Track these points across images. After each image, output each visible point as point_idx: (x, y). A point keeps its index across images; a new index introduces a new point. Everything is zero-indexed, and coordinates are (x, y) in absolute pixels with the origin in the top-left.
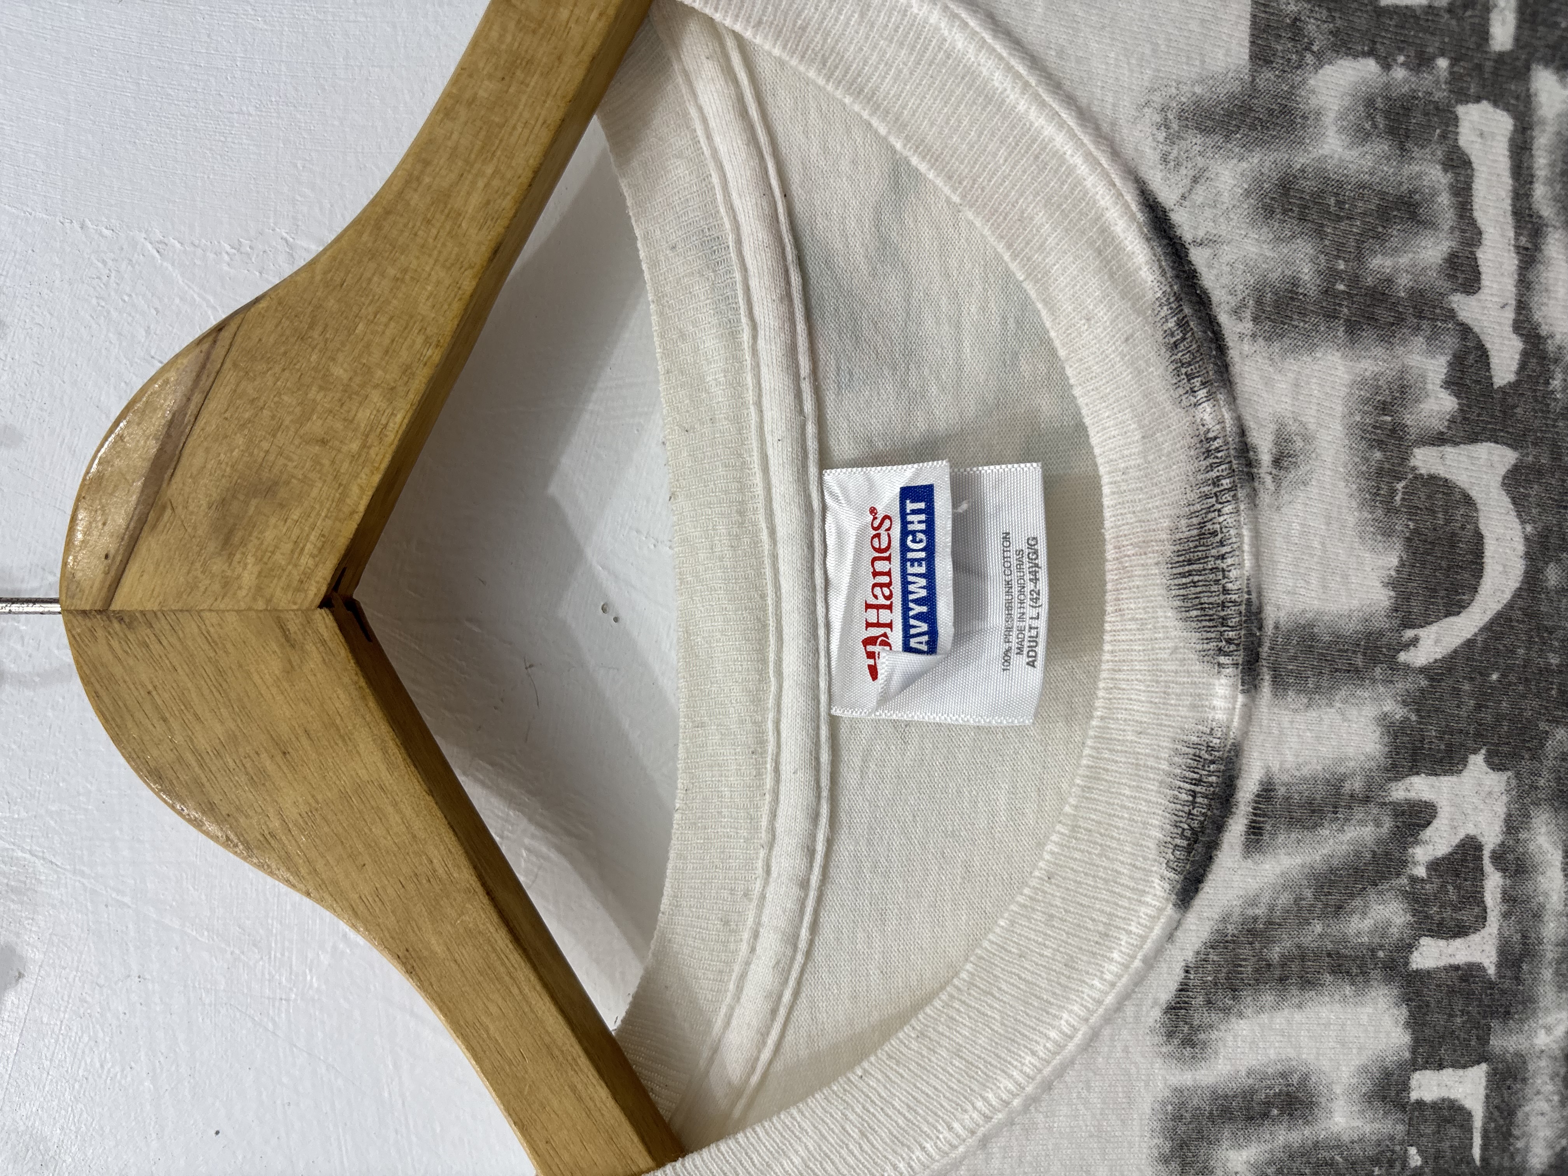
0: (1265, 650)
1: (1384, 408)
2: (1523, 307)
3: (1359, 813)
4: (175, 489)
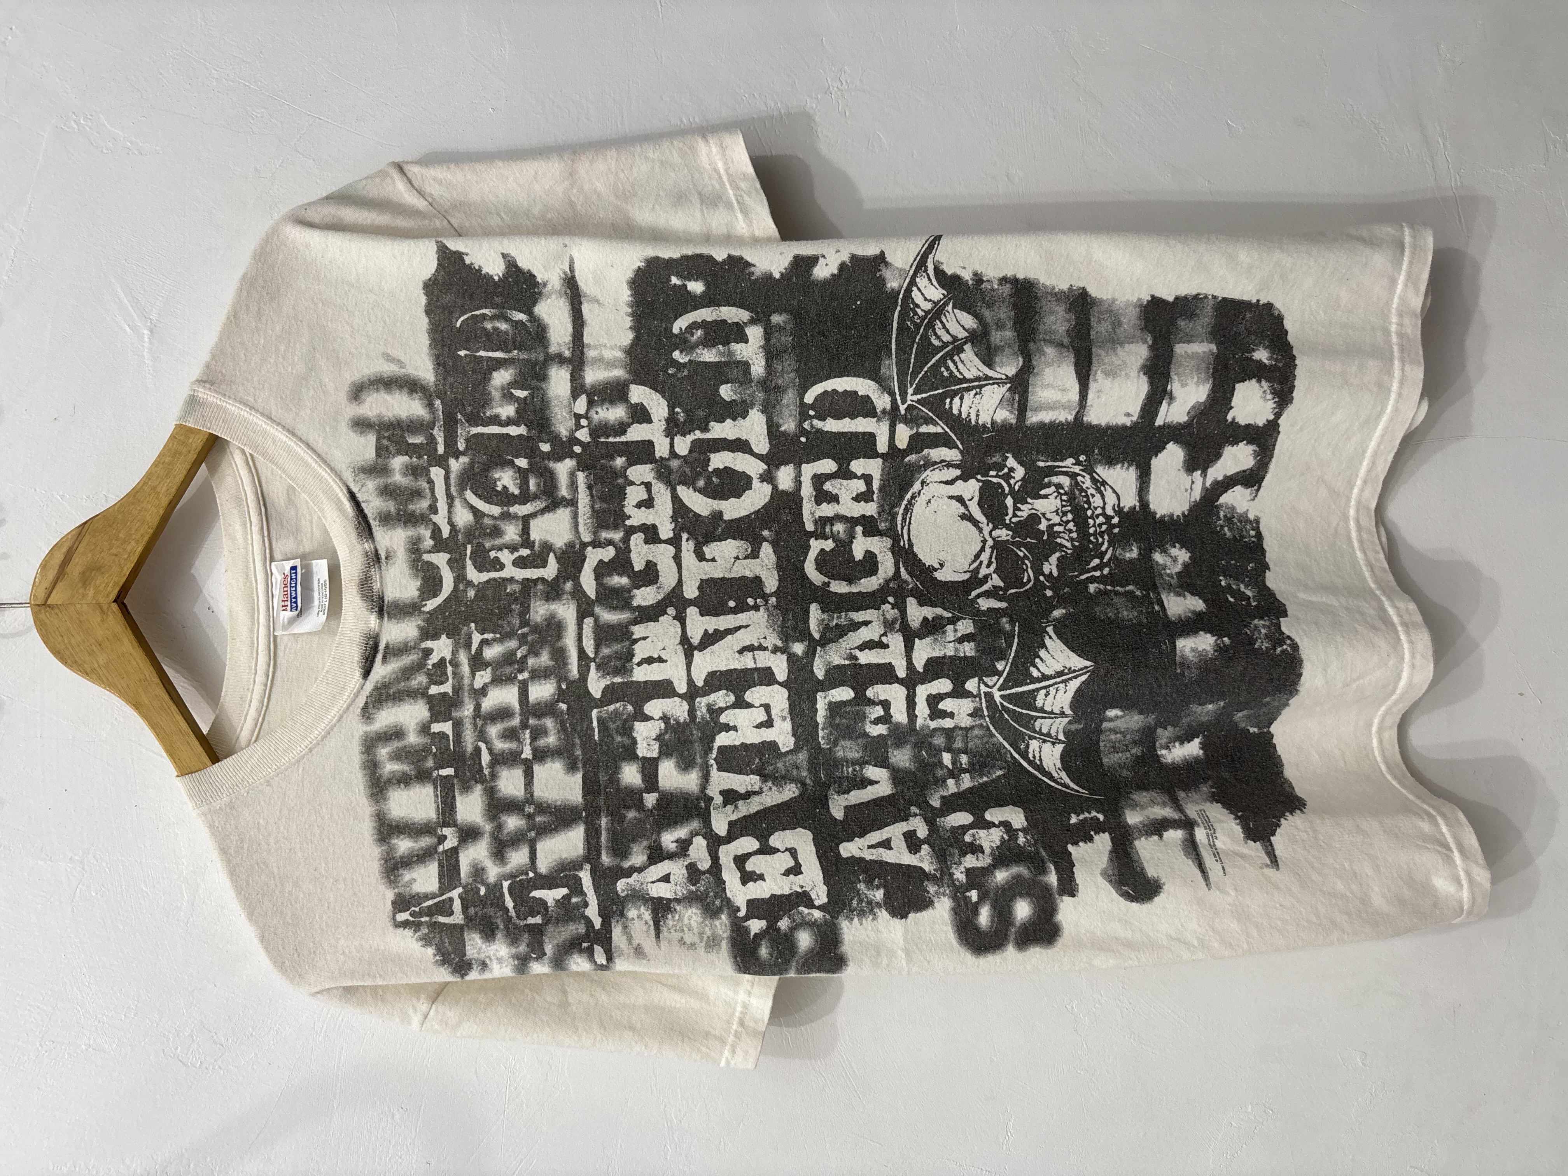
0: (385, 608)
1: (414, 544)
2: (449, 518)
3: (413, 651)
4: (69, 569)
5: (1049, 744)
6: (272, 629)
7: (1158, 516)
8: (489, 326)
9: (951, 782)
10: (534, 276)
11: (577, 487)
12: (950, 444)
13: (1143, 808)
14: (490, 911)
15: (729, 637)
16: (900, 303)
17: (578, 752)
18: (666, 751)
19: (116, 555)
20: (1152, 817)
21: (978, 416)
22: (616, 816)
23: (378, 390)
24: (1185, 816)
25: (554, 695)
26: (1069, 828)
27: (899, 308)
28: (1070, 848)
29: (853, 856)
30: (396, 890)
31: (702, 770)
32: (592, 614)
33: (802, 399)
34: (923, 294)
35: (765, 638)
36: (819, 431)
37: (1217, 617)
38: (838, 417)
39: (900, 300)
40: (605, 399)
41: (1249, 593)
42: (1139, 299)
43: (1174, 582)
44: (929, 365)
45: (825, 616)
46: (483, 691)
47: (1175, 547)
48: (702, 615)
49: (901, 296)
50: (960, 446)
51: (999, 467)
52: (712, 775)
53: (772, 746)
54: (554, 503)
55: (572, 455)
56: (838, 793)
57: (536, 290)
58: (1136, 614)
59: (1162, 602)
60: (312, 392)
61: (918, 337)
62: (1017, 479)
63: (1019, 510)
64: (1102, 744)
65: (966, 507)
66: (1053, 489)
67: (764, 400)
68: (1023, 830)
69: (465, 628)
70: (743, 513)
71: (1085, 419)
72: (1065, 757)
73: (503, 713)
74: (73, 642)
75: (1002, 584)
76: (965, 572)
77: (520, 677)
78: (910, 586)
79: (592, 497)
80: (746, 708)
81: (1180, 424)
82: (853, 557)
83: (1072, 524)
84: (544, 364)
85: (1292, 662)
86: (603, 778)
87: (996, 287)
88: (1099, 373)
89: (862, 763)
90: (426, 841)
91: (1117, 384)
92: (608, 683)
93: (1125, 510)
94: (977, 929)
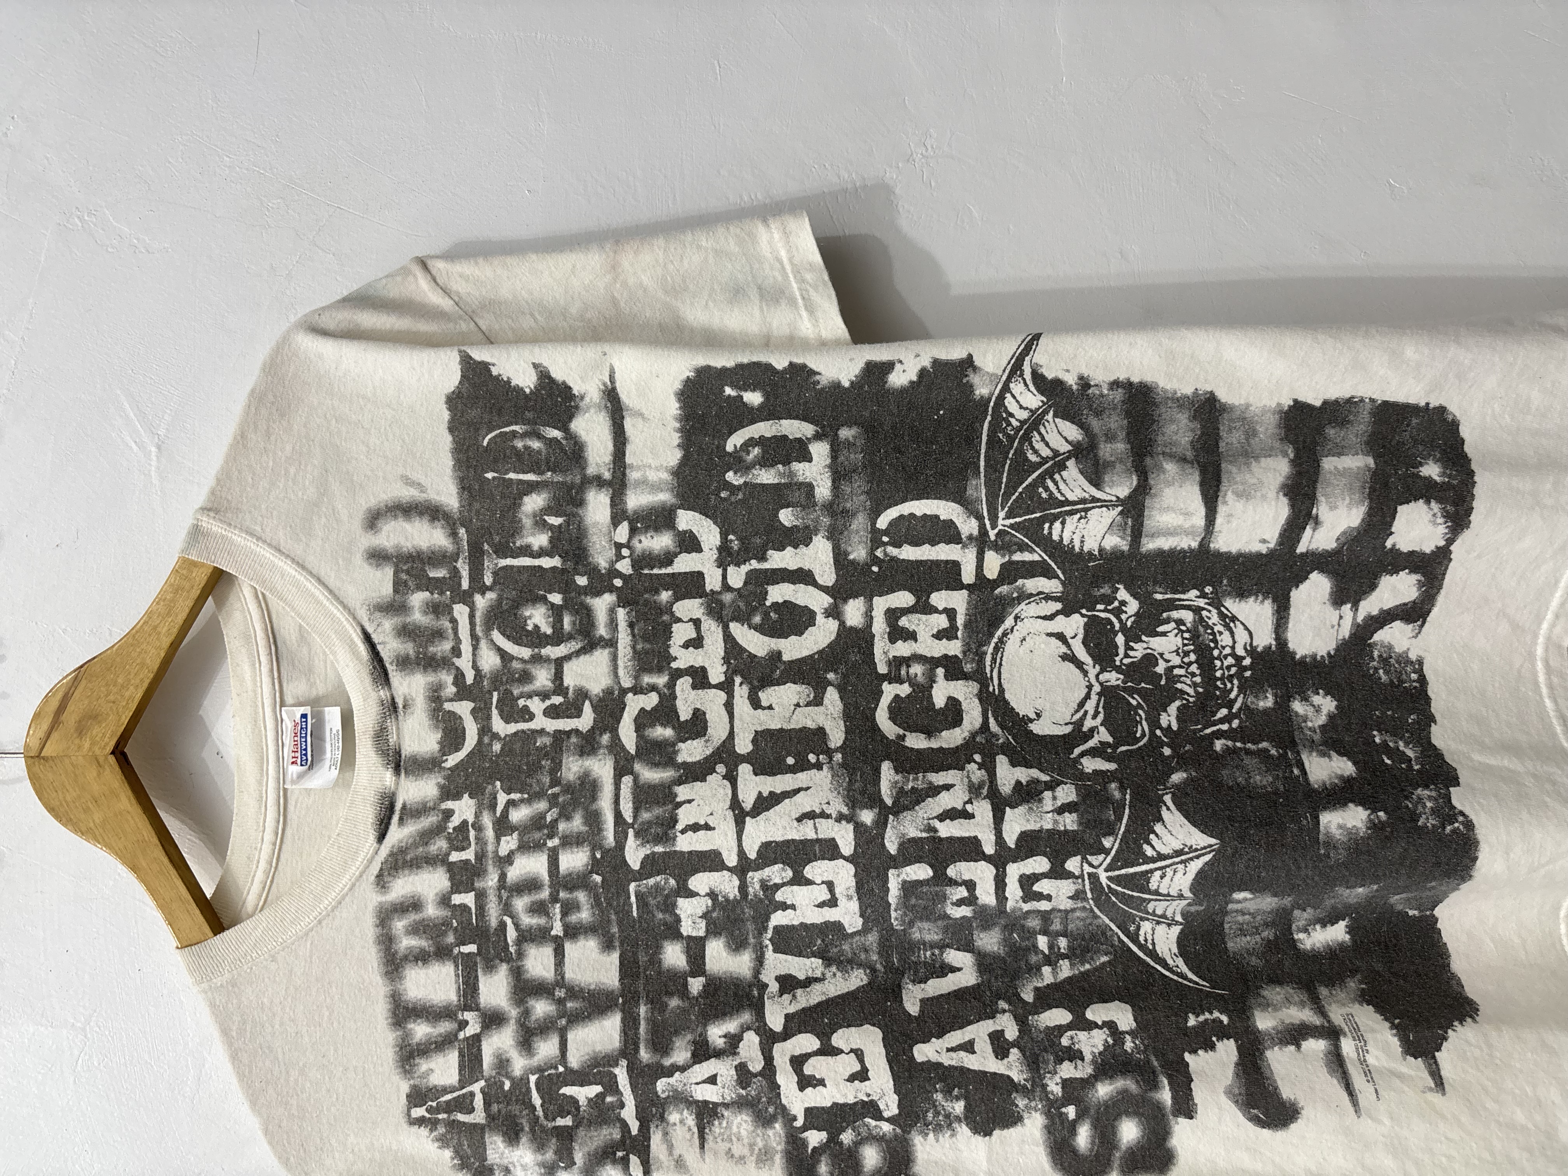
0: (402, 763)
1: (435, 691)
2: (474, 662)
3: (432, 813)
4: (64, 717)
5: (1164, 925)
6: (281, 782)
7: (1298, 657)
8: (519, 444)
9: (1046, 970)
10: (570, 388)
11: (617, 625)
12: (1048, 574)
13: (1276, 1009)
14: (515, 1109)
15: (787, 801)
16: (990, 412)
17: (615, 930)
18: (714, 929)
19: (114, 702)
20: (1287, 1021)
21: (1082, 542)
22: (657, 1004)
23: (396, 517)
24: (1329, 1021)
25: (587, 865)
26: (1186, 1032)
27: (989, 418)
28: (1187, 1056)
29: (929, 1061)
30: (412, 1082)
31: (755, 951)
32: (631, 772)
33: (874, 524)
34: (1017, 401)
35: (828, 803)
36: (894, 559)
37: (1369, 784)
38: (916, 543)
39: (990, 409)
40: (649, 526)
41: (1410, 753)
42: (1279, 404)
43: (1317, 737)
44: (1024, 485)
45: (898, 777)
46: (509, 860)
47: (1318, 694)
48: (756, 774)
49: (992, 404)
50: (1061, 576)
51: (1108, 600)
52: (767, 956)
53: (837, 927)
54: (591, 644)
55: (611, 589)
56: (914, 982)
57: (573, 404)
58: (1271, 779)
59: (1303, 764)
60: (324, 520)
61: (1012, 452)
62: (1130, 614)
63: (1132, 649)
64: (1226, 926)
65: (1068, 646)
66: (1173, 625)
67: (830, 525)
68: (1131, 1033)
69: (490, 787)
70: (805, 653)
71: (1212, 545)
72: (1182, 941)
73: (530, 885)
74: (68, 798)
75: (1110, 740)
76: (1066, 724)
77: (550, 844)
78: (1001, 741)
79: (634, 636)
80: (806, 885)
81: (1327, 551)
82: (933, 704)
83: (1195, 666)
84: (580, 488)
85: (1465, 844)
86: (643, 958)
87: (1106, 392)
88: (1229, 493)
89: (943, 946)
90: (445, 1027)
91: (1251, 507)
92: (649, 852)
93: (1259, 650)
94: (1074, 1151)
